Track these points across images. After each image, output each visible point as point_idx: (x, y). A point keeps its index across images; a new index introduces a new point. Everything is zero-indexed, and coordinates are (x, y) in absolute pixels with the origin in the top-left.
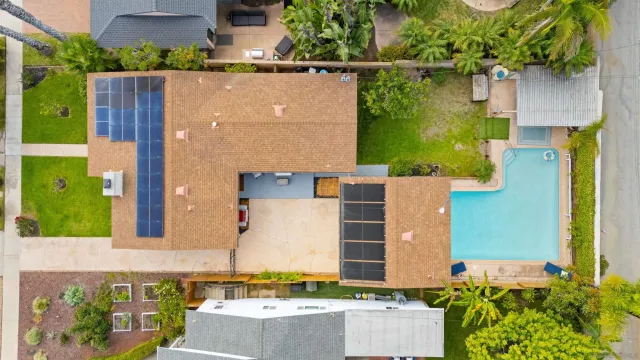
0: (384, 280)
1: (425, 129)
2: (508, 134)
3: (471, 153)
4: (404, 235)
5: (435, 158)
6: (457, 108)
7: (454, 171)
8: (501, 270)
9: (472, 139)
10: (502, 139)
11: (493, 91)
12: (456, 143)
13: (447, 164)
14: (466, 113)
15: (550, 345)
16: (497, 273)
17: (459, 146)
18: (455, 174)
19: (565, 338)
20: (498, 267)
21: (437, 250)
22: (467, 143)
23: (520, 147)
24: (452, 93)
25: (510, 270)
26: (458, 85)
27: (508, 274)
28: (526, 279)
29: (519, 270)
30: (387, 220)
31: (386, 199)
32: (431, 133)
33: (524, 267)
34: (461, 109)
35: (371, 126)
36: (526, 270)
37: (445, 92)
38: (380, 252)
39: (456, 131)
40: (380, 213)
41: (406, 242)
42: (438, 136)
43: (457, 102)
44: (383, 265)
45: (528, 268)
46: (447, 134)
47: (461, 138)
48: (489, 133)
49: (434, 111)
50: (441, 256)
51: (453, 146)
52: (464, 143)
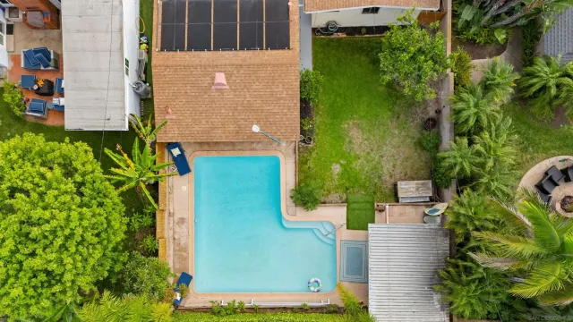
0: (162, 50)
1: (358, 126)
2: (354, 229)
3: (328, 184)
4: (223, 75)
5: (322, 139)
6: (387, 167)
7: (306, 163)
8: (182, 221)
9: (347, 185)
10: (347, 220)
11: (410, 210)
12: (341, 165)
13: (314, 155)
14: (380, 177)
15: (72, 225)
16: (177, 216)
17: (337, 169)
18: (301, 164)
19: (84, 251)
20: (185, 216)
21: (204, 122)
22: (342, 178)
23: (338, 244)
24: (406, 159)
25: (182, 231)
26: (417, 166)
27: (177, 229)
28: (171, 252)
29: (182, 242)
30: (241, 53)
31: (270, 51)
32: (354, 133)
33: (185, 249)
34: (385, 171)
35: (363, 58)
36: (181, 251)
37: (408, 151)
38: (199, 44)
39: (356, 165)
40: (251, 43)
41: (213, 78)
42: (350, 142)
43: (394, 166)
44: (182, 49)
45: (185, 254)
46: (352, 154)
47: (346, 172)
48: (355, 206)
49: (383, 137)
50: (197, 128)
51: (338, 162)
52: (342, 175)
